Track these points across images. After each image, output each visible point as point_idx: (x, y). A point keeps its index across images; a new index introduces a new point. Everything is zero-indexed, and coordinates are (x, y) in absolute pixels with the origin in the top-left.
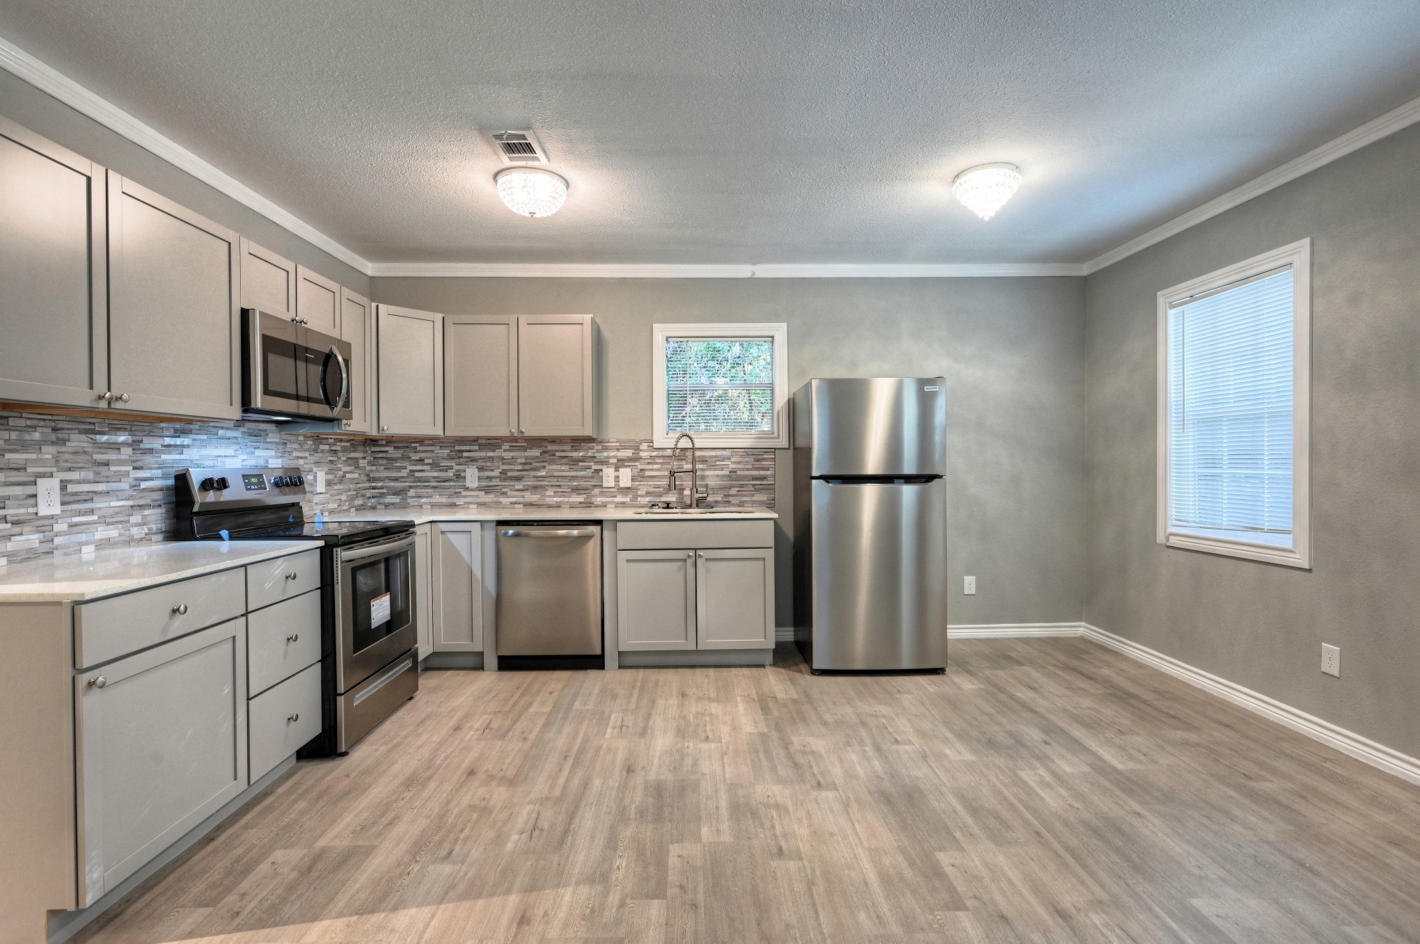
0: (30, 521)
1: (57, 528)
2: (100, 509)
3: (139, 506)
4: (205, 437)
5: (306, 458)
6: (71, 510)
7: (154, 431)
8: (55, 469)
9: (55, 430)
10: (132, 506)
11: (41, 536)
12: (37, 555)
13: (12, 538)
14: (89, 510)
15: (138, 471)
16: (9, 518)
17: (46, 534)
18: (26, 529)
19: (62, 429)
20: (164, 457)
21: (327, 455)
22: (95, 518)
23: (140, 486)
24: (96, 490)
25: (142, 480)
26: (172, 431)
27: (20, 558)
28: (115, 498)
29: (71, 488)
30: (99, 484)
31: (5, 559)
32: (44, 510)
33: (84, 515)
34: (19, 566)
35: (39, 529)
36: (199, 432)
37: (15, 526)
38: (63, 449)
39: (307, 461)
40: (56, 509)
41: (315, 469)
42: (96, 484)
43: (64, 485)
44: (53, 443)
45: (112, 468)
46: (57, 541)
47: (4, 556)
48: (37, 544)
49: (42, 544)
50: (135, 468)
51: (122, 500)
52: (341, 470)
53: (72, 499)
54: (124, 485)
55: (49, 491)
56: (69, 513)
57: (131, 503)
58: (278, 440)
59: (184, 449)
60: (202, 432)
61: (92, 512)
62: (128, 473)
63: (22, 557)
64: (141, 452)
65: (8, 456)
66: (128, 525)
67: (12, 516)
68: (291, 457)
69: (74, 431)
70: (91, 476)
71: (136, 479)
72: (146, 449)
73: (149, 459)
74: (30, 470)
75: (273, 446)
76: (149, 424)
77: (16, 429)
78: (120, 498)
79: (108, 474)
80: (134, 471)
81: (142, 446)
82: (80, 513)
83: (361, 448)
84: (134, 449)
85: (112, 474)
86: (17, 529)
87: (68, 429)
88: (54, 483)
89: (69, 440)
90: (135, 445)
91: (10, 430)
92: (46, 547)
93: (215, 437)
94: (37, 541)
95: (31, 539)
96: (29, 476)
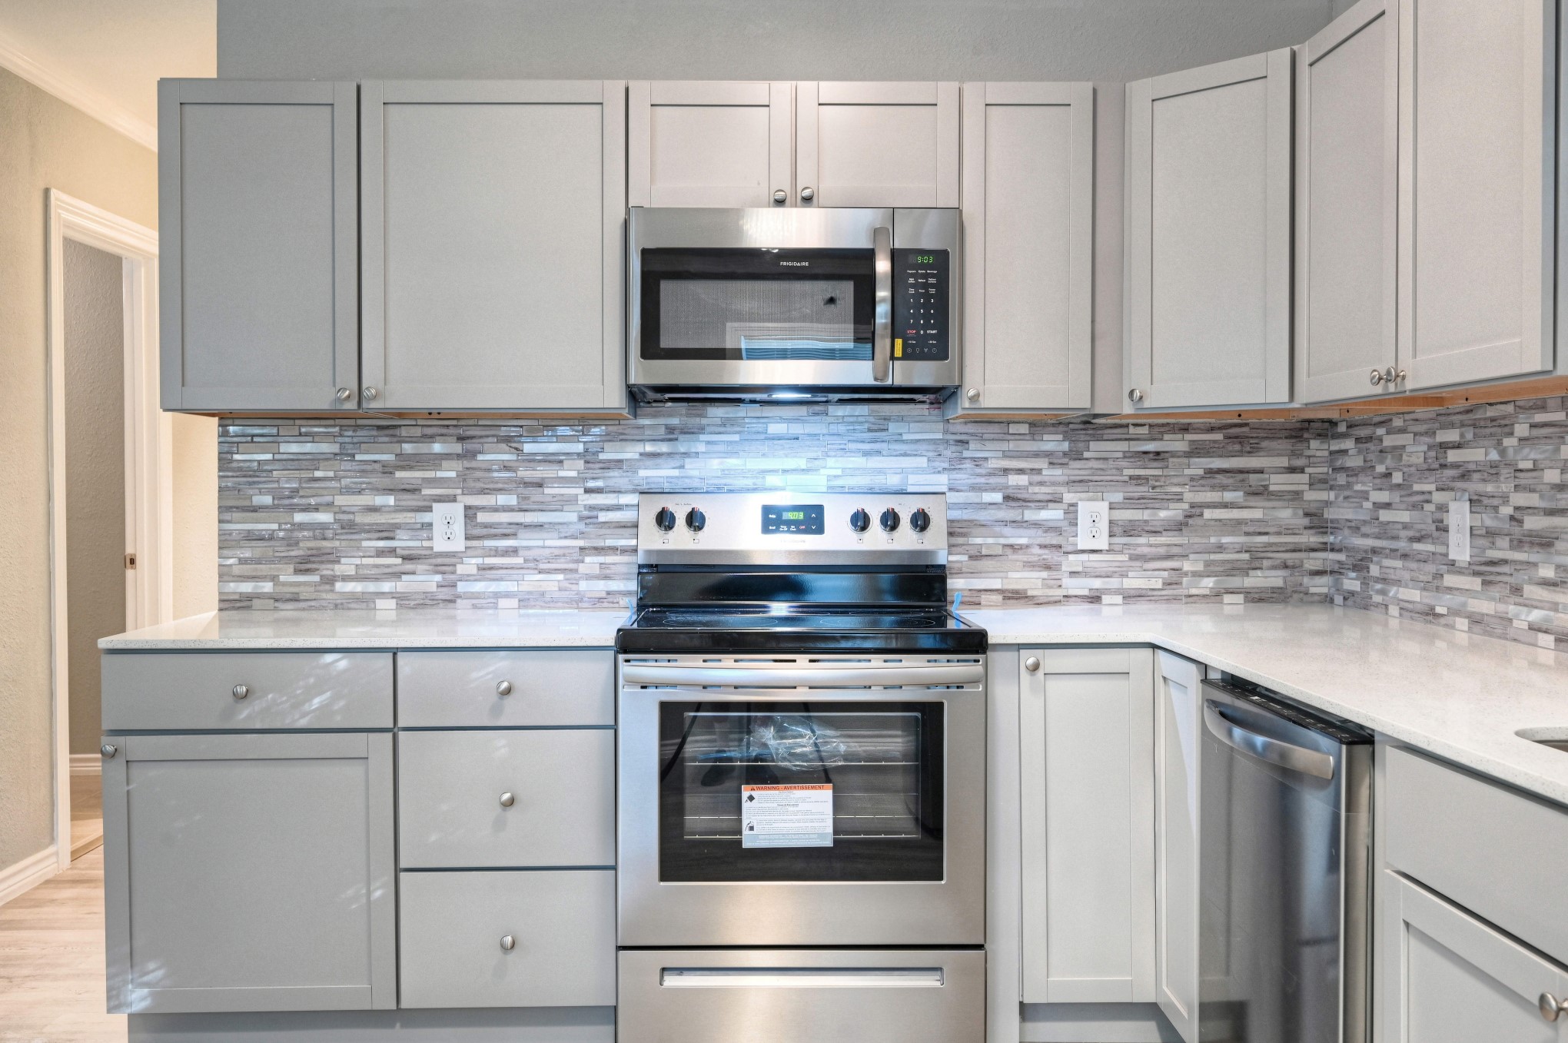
0: (426, 557)
1: (460, 569)
2: (528, 548)
3: (596, 548)
4: (736, 437)
5: (1039, 471)
6: (483, 548)
7: (626, 432)
8: (459, 491)
9: (461, 439)
10: (581, 549)
11: (438, 578)
12: (435, 602)
13: (404, 577)
14: (510, 549)
15: (594, 495)
16: (399, 551)
17: (446, 576)
18: (420, 567)
19: (472, 437)
20: (642, 473)
21: (1124, 463)
22: (519, 560)
23: (597, 517)
24: (522, 521)
25: (602, 510)
26: (662, 430)
27: (412, 603)
28: (556, 535)
29: (482, 517)
30: (527, 514)
31: (395, 600)
32: (440, 545)
33: (503, 556)
34: (412, 614)
35: (437, 569)
36: (722, 429)
37: (406, 561)
38: (473, 464)
39: (1037, 478)
40: (459, 544)
41: (1069, 497)
42: (522, 514)
43: (470, 513)
44: (459, 456)
45: (547, 491)
46: (462, 587)
47: (393, 598)
48: (434, 589)
49: (440, 589)
50: (588, 491)
51: (566, 537)
52: (1181, 500)
53: (485, 531)
54: (572, 517)
55: (448, 520)
56: (480, 552)
57: (581, 543)
58: (940, 436)
59: (687, 460)
60: (728, 429)
61: (515, 551)
62: (573, 500)
63: (416, 602)
64: (602, 465)
65: (399, 474)
66: (577, 576)
67: (403, 548)
68: (978, 470)
69: (490, 439)
70: (512, 500)
71: (592, 508)
72: (610, 461)
73: (616, 478)
74: (425, 492)
75: (924, 447)
76: (617, 422)
77: (411, 440)
78: (563, 535)
79: (538, 498)
80: (587, 495)
81: (602, 456)
82: (497, 552)
83: (1285, 445)
84: (587, 462)
85: (549, 499)
86: (409, 567)
87: (481, 437)
88: (457, 510)
89: (480, 453)
90: (588, 457)
91: (400, 442)
92: (445, 593)
93: (762, 436)
94: (435, 584)
95: (426, 581)
96: (425, 500)
